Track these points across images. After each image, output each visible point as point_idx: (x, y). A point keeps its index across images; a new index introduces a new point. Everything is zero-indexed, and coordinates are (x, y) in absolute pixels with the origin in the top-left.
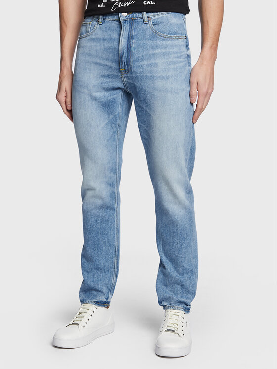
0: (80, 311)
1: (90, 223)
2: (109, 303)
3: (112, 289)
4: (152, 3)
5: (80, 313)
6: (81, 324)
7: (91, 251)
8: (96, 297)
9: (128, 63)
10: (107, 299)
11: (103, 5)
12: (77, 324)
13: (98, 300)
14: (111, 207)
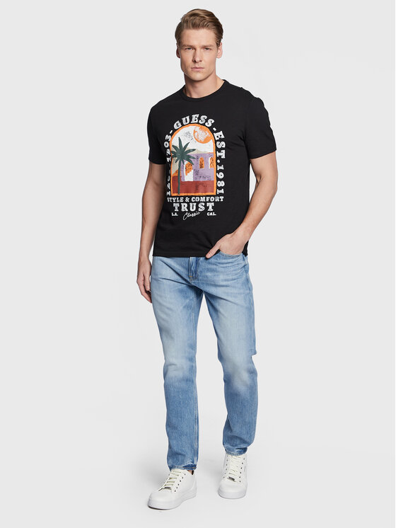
0: (170, 476)
1: (172, 395)
2: (195, 466)
3: (196, 453)
4: (214, 215)
5: (170, 478)
6: (173, 488)
7: (174, 420)
8: (183, 462)
9: (196, 272)
10: (193, 462)
11: (176, 214)
12: (169, 488)
13: (186, 465)
14: (190, 380)
